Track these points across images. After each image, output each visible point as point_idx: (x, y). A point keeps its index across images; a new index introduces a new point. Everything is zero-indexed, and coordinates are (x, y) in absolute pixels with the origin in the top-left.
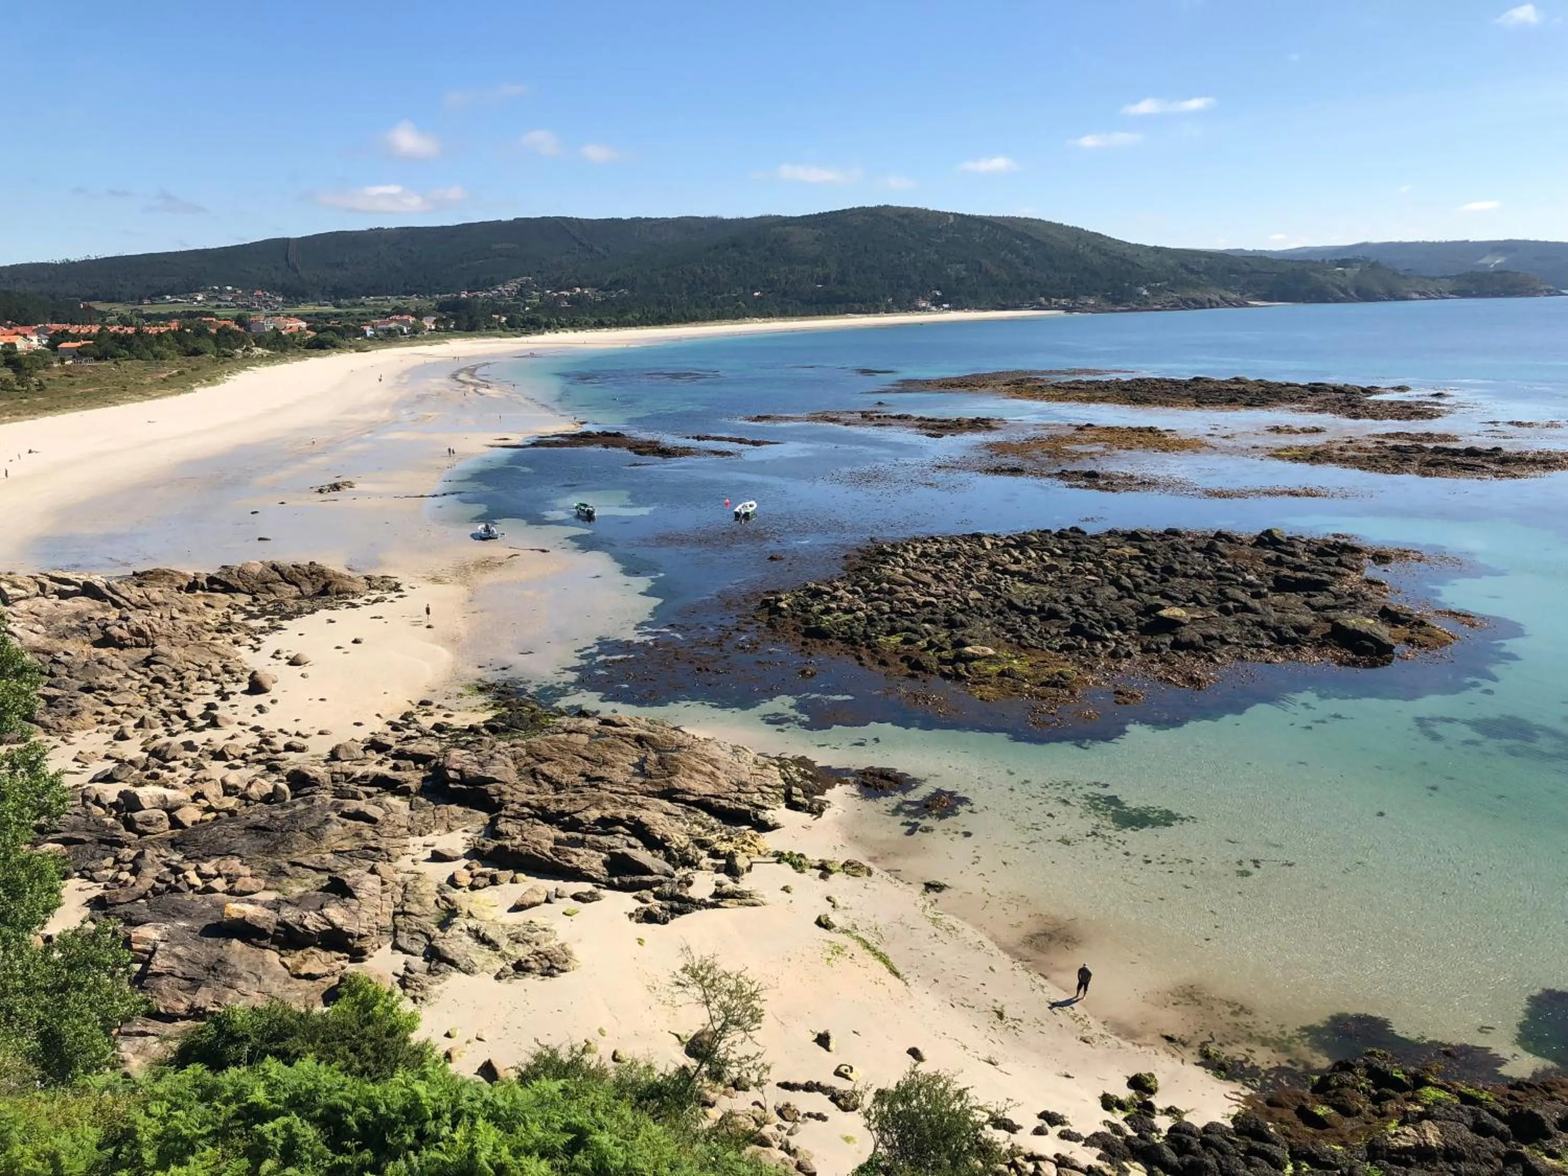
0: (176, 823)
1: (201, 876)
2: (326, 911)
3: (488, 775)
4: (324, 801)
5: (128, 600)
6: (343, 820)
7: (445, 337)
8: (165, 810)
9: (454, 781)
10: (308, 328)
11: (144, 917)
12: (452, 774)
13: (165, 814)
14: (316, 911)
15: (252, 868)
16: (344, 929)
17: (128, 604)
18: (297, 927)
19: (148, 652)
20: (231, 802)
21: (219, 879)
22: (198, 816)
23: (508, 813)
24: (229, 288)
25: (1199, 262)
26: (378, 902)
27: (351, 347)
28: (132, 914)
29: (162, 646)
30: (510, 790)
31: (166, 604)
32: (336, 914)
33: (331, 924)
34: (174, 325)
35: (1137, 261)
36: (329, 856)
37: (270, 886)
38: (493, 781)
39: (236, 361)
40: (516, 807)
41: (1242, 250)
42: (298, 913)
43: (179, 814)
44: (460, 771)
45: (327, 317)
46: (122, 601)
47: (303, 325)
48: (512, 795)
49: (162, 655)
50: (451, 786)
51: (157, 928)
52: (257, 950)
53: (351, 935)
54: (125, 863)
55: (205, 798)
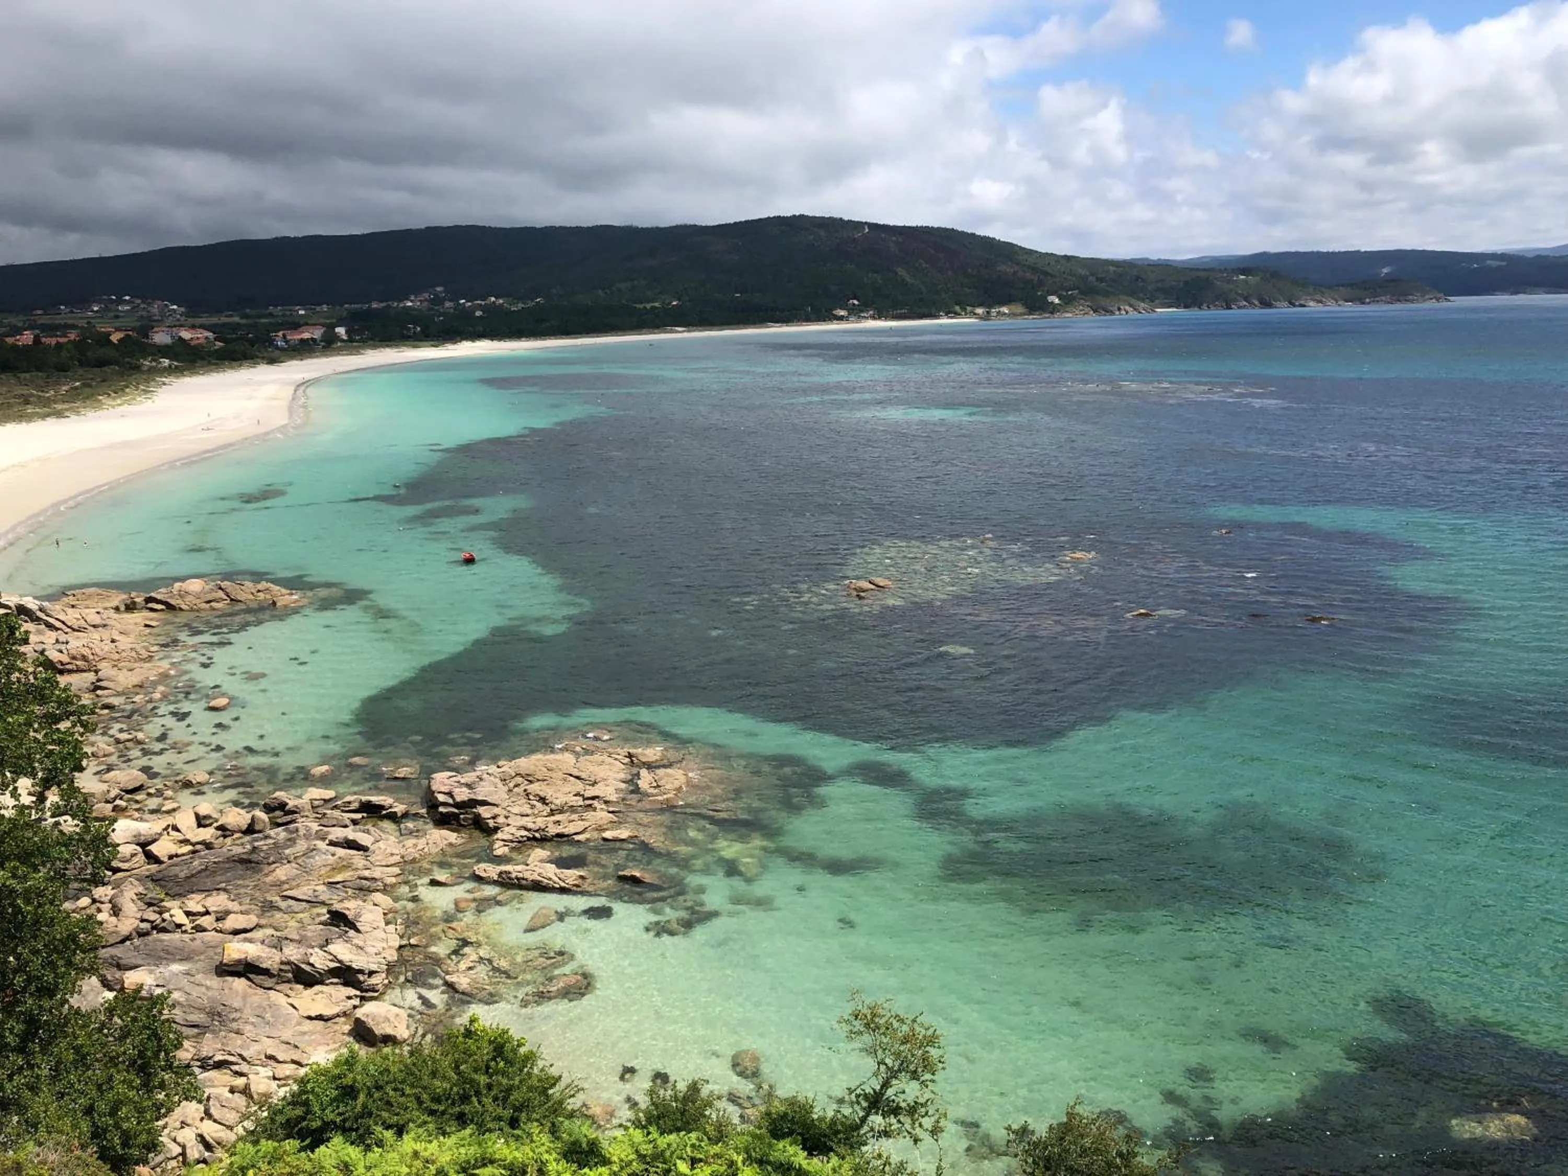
0: (151, 858)
1: (188, 914)
2: (331, 948)
3: (480, 798)
4: (308, 829)
5: (63, 623)
6: (332, 849)
7: (359, 347)
8: (137, 844)
9: (445, 804)
10: (216, 339)
11: (134, 961)
12: (441, 798)
13: (139, 848)
14: (321, 947)
15: (240, 904)
16: (354, 966)
17: (64, 627)
18: (303, 966)
19: (91, 677)
20: (207, 834)
21: (207, 917)
22: (174, 849)
23: (505, 837)
24: (127, 298)
25: (1108, 271)
26: (383, 935)
27: (263, 358)
28: (120, 958)
29: (106, 669)
30: (505, 812)
31: (105, 626)
32: (343, 951)
33: (340, 962)
34: (72, 336)
35: (1048, 269)
36: (321, 888)
37: (263, 922)
38: (484, 803)
39: (143, 372)
40: (514, 830)
41: (1147, 259)
42: (302, 951)
43: (153, 848)
44: (450, 794)
45: (235, 327)
46: (58, 624)
47: (210, 335)
48: (506, 817)
49: (108, 679)
50: (441, 809)
51: (151, 972)
52: (260, 991)
53: (361, 971)
54: (102, 903)
55: (178, 830)
